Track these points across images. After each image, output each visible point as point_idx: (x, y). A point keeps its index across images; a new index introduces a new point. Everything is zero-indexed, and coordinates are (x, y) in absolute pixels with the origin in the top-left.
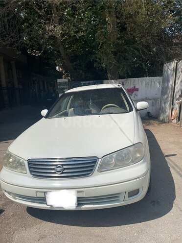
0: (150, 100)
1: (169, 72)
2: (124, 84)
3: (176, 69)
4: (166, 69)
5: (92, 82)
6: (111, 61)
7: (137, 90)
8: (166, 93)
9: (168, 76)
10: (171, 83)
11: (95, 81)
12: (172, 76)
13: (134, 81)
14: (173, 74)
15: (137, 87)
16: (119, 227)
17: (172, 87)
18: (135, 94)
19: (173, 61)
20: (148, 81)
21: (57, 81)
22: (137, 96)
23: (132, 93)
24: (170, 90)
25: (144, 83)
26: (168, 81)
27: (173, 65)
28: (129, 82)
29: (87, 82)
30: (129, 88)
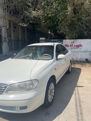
0: (88, 52)
2: (74, 42)
5: (57, 40)
6: (66, 30)
7: (82, 46)
11: (58, 40)
13: (80, 41)
15: (81, 44)
18: (80, 48)
20: (88, 41)
21: (39, 39)
22: (81, 49)
23: (79, 47)
25: (86, 42)
28: (77, 41)
29: (54, 40)
30: (77, 45)
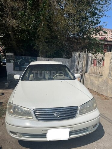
1: (75, 57)
3: (79, 56)
4: (73, 55)
8: (73, 68)
9: (75, 59)
10: (76, 63)
12: (77, 59)
14: (78, 58)
16: (85, 146)
17: (77, 65)
19: (78, 51)
24: (76, 67)
26: (75, 62)
27: (78, 54)
29: (27, 57)
